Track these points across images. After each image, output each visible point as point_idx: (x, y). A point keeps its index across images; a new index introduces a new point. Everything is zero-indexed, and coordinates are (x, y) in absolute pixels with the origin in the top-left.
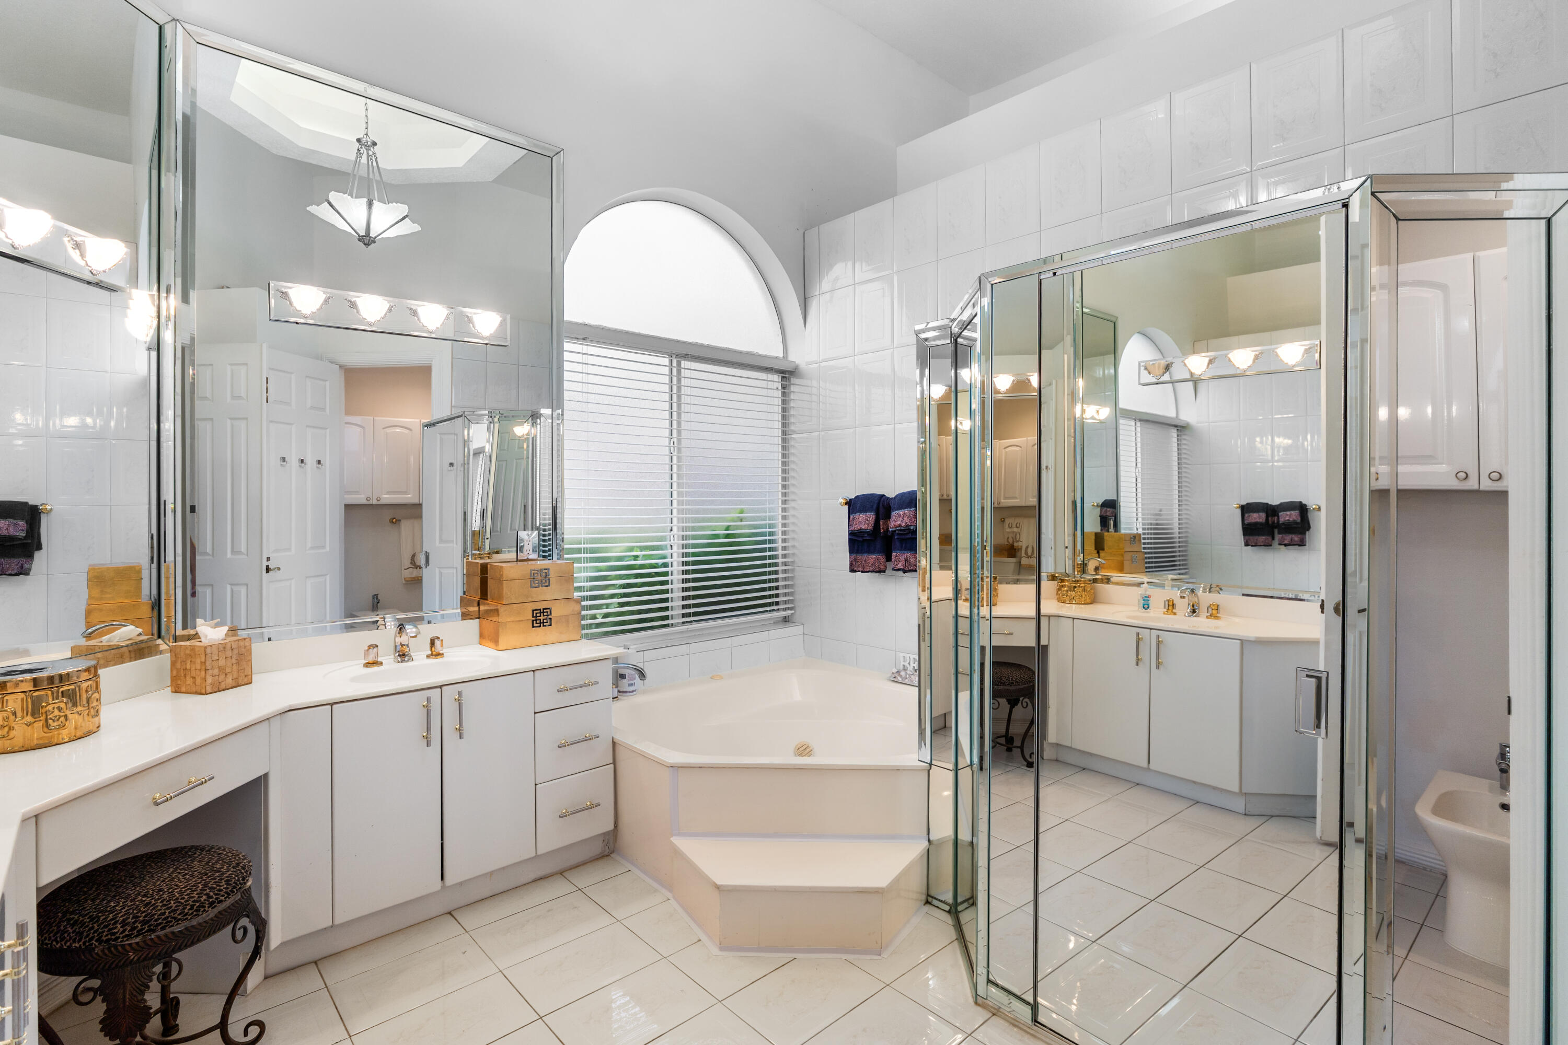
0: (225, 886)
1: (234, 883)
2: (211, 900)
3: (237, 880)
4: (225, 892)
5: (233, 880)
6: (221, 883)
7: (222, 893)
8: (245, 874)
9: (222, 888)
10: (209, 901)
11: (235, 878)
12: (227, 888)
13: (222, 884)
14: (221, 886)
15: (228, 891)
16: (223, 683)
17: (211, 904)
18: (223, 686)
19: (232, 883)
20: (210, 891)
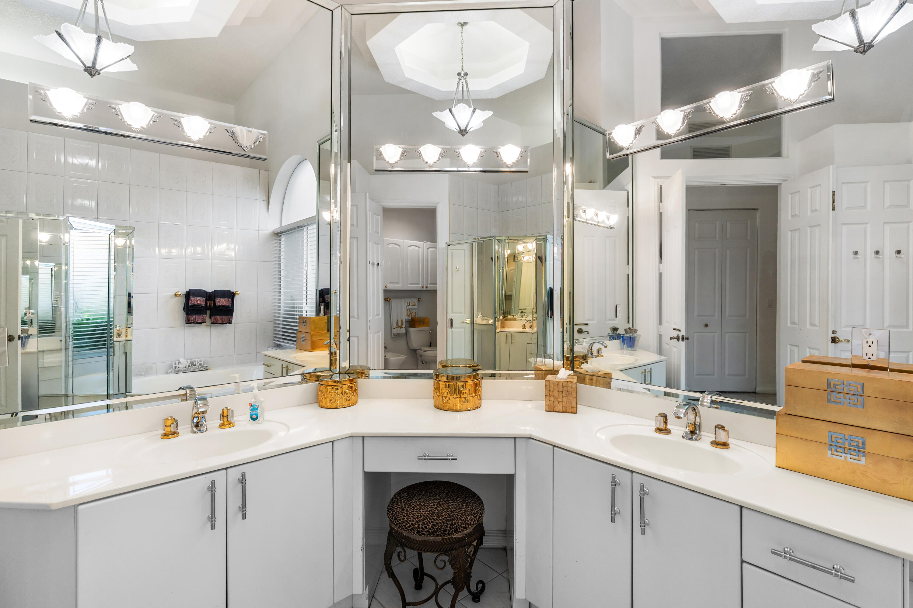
0: (430, 527)
1: (437, 529)
2: (418, 529)
3: (439, 529)
4: (428, 531)
5: (437, 527)
6: (430, 523)
7: (426, 530)
8: (449, 529)
9: (428, 527)
10: (417, 529)
11: (439, 526)
12: (430, 529)
13: (429, 525)
14: (428, 525)
15: (430, 531)
16: (556, 407)
17: (418, 532)
18: (556, 409)
19: (435, 528)
20: (421, 524)
